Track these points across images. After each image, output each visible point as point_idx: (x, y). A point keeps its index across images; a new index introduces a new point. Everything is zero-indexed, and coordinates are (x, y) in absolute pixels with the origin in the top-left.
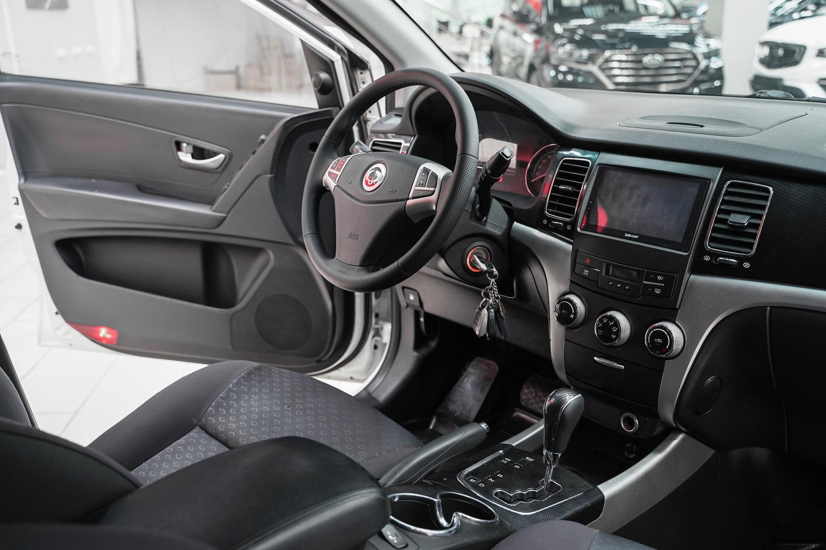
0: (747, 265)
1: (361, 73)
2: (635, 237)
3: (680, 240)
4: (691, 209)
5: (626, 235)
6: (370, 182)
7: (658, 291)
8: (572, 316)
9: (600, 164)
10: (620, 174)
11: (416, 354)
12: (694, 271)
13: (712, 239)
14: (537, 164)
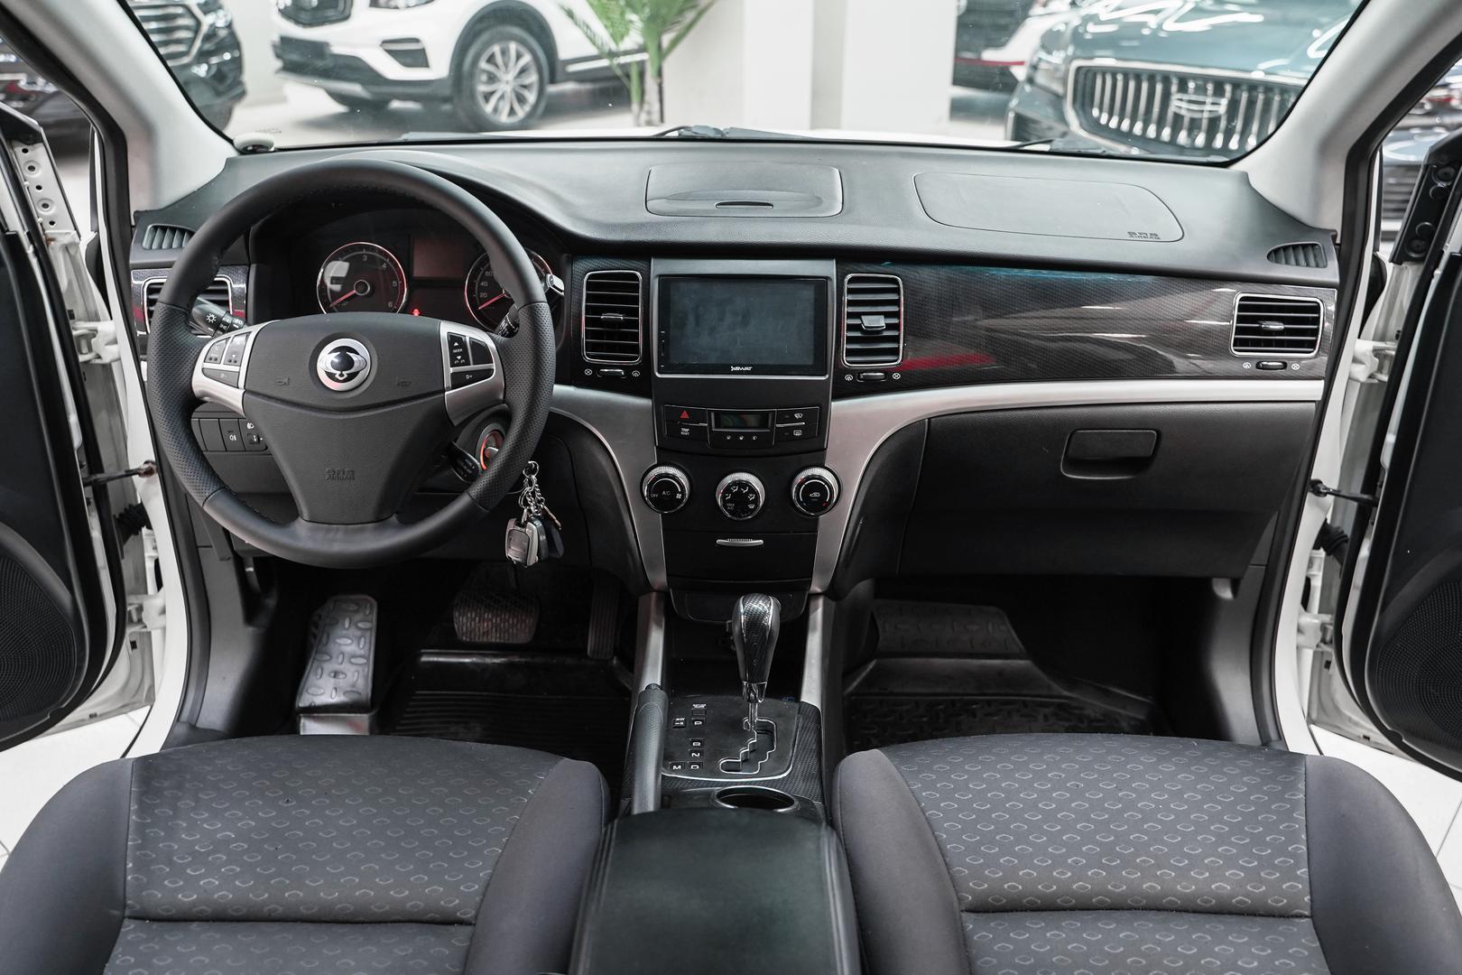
0: (896, 376)
1: (25, 151)
2: (747, 369)
3: (810, 362)
4: (812, 319)
5: (733, 369)
6: (341, 375)
7: (798, 433)
8: (679, 496)
9: (660, 276)
10: (695, 286)
11: (251, 629)
12: (839, 396)
13: (850, 353)
14: (478, 279)
